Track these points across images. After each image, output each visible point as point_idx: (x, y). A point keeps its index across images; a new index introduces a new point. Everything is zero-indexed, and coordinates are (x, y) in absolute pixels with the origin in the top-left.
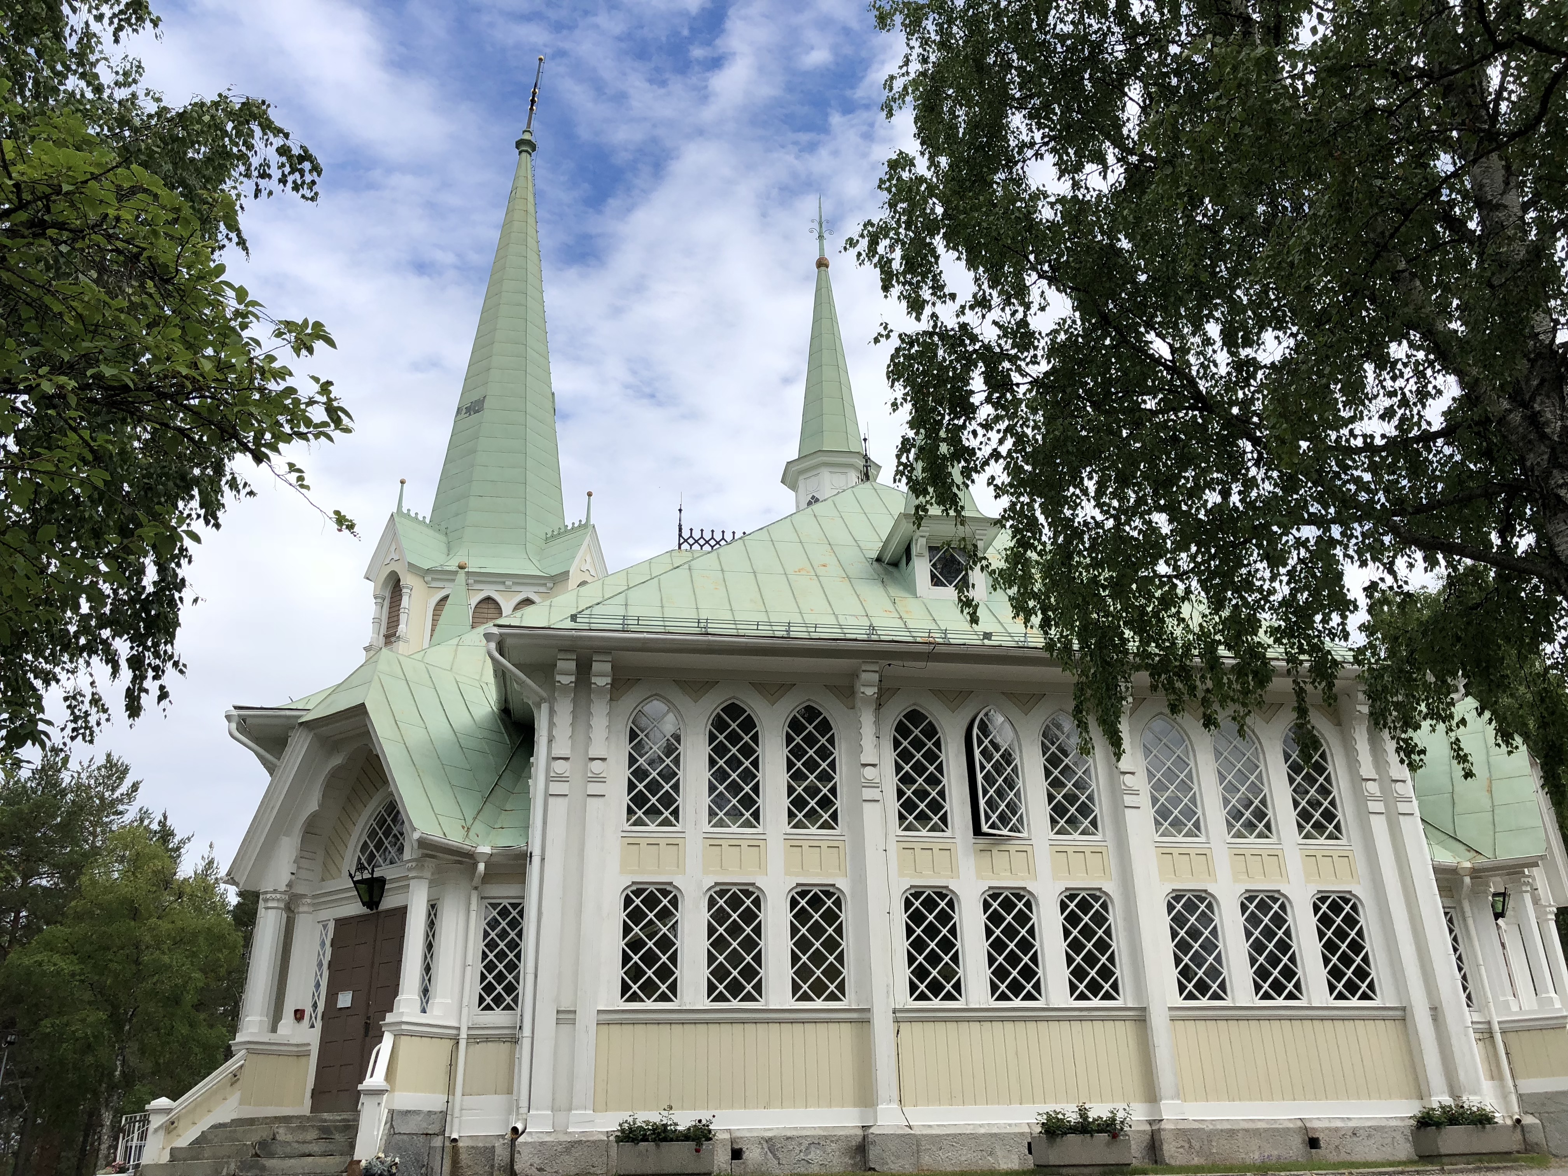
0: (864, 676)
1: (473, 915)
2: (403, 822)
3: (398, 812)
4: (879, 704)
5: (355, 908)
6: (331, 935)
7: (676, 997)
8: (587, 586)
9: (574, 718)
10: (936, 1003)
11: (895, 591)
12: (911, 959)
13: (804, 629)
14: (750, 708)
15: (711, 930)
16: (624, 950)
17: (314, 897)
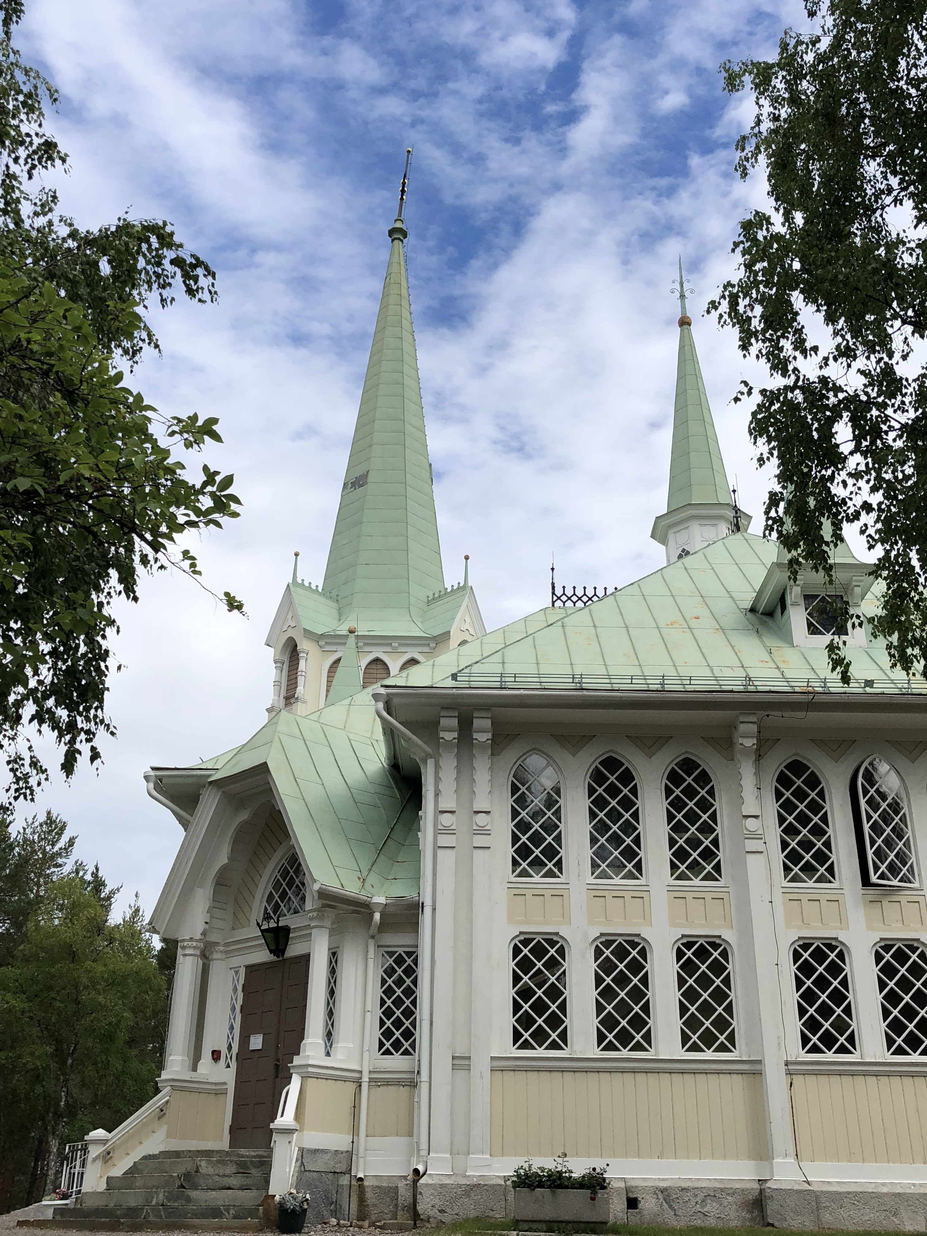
0: (742, 728)
1: (371, 962)
2: (304, 874)
3: (300, 864)
4: (759, 755)
5: (263, 956)
6: (242, 981)
7: (566, 1045)
8: (467, 645)
9: (459, 772)
10: (830, 1056)
11: (771, 641)
12: (802, 1011)
13: (679, 682)
14: (628, 760)
15: (599, 981)
16: (514, 998)
17: (227, 944)
